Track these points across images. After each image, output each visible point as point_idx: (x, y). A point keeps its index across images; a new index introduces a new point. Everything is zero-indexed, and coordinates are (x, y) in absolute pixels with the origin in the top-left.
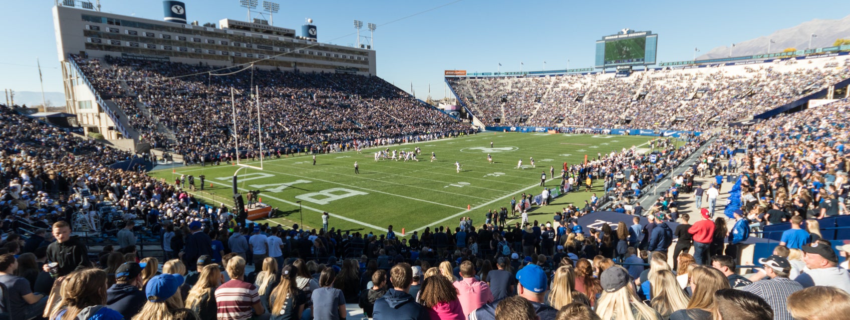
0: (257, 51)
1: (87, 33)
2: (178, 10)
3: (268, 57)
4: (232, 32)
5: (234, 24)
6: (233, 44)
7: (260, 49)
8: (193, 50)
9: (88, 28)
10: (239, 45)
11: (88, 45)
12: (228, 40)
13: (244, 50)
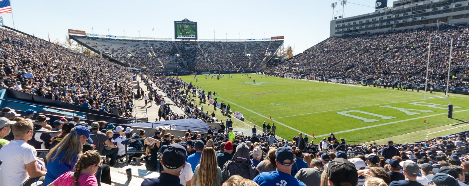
0: (411, 16)
1: (336, 28)
2: (378, 5)
3: (420, 19)
4: (395, 9)
5: (398, 3)
6: (394, 16)
7: (414, 14)
8: (371, 25)
9: (337, 26)
10: (399, 15)
11: (337, 33)
12: (391, 15)
13: (401, 18)
